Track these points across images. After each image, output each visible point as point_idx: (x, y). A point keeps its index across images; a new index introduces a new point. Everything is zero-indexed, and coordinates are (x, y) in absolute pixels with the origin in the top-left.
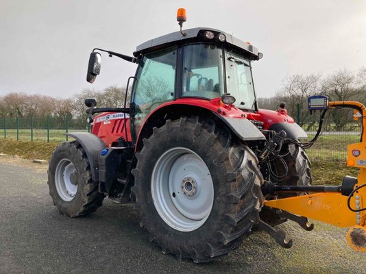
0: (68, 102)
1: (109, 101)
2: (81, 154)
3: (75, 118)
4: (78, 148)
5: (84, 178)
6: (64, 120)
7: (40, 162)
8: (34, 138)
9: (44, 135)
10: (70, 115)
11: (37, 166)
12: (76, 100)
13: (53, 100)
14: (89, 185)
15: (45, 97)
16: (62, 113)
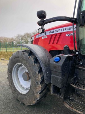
0: (12, 39)
1: (25, 38)
2: (33, 60)
3: (15, 44)
4: (29, 55)
5: (36, 80)
6: (11, 45)
7: (3, 60)
8: (2, 50)
9: (5, 49)
10: (13, 43)
11: (2, 61)
12: (15, 38)
13: (7, 38)
14: (40, 86)
15: (5, 37)
16: (10, 42)
